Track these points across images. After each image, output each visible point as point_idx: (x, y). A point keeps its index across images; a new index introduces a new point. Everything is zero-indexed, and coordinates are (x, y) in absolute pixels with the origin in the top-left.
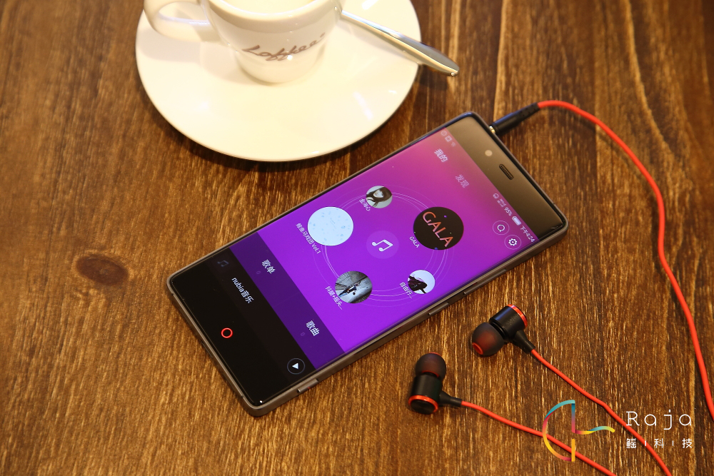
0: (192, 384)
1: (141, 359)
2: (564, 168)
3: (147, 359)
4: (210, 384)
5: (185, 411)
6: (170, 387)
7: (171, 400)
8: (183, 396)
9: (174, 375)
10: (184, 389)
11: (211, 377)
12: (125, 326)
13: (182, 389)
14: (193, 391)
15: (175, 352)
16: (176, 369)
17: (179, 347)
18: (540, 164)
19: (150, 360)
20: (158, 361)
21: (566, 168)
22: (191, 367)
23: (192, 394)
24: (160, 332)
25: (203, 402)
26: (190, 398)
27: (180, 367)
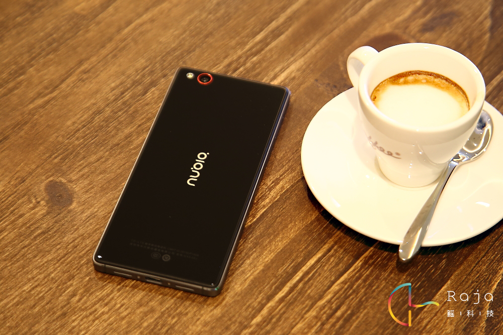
0: (51, 289)
1: (35, 257)
2: (399, 298)
3: (38, 259)
4: (61, 295)
5: (32, 303)
6: (36, 283)
7: (30, 291)
8: (40, 292)
9: (45, 278)
10: (43, 289)
11: (64, 292)
12: (43, 233)
13: (42, 289)
14: (48, 294)
15: (57, 265)
16: (49, 275)
17: (62, 263)
18: (384, 286)
19: (39, 261)
20: (44, 264)
21: (401, 299)
22: (59, 279)
23: (46, 295)
24: (60, 248)
25: (48, 303)
26: (42, 296)
27: (53, 275)
